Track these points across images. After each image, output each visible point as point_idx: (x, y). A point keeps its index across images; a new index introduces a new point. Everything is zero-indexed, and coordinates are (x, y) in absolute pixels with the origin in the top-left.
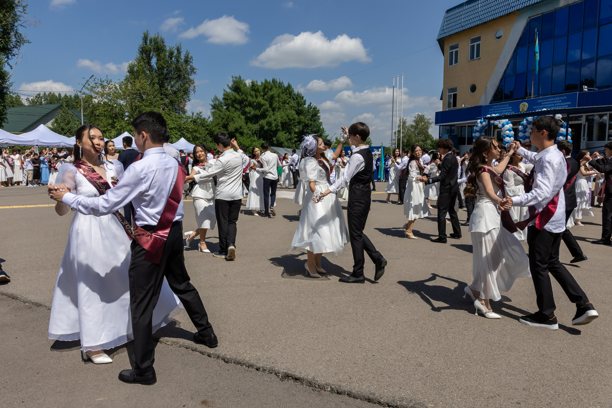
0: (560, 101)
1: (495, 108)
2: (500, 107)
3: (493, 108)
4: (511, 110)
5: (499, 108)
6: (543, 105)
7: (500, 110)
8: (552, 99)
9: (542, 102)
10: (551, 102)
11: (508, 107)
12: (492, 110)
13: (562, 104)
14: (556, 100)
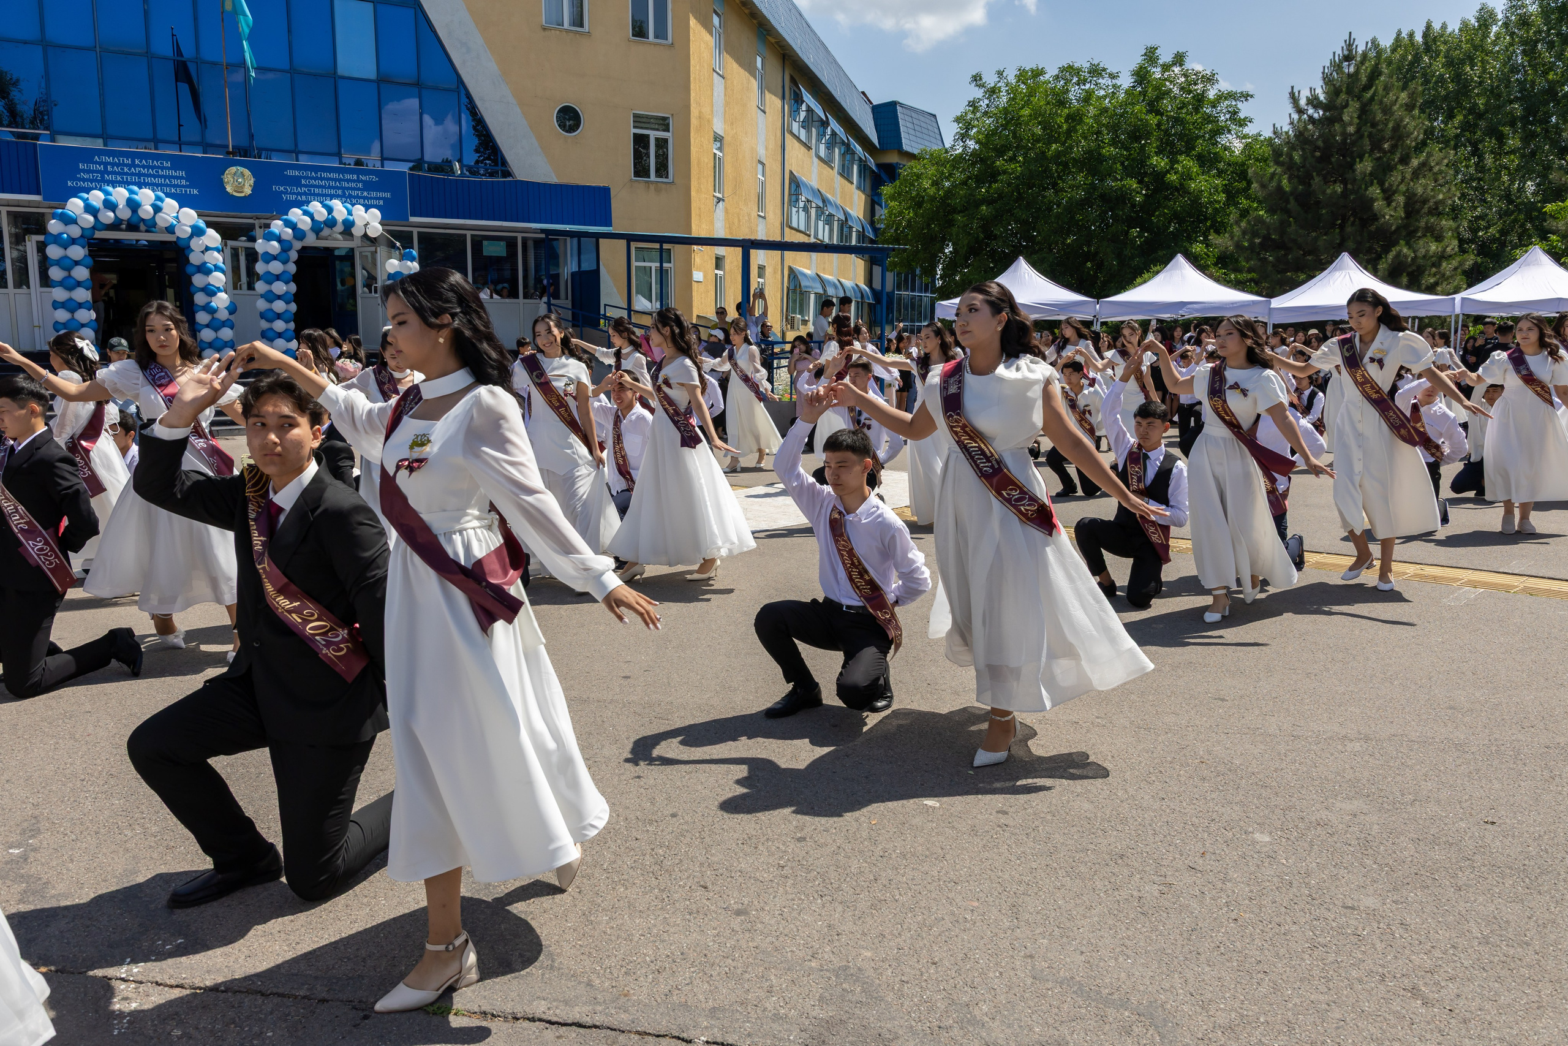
0: (360, 185)
1: (106, 164)
2: (133, 165)
3: (100, 164)
4: (184, 182)
5: (129, 166)
6: (305, 186)
7: (132, 174)
8: (335, 176)
9: (300, 178)
10: (332, 183)
11: (167, 168)
12: (92, 167)
13: (365, 194)
14: (348, 181)
